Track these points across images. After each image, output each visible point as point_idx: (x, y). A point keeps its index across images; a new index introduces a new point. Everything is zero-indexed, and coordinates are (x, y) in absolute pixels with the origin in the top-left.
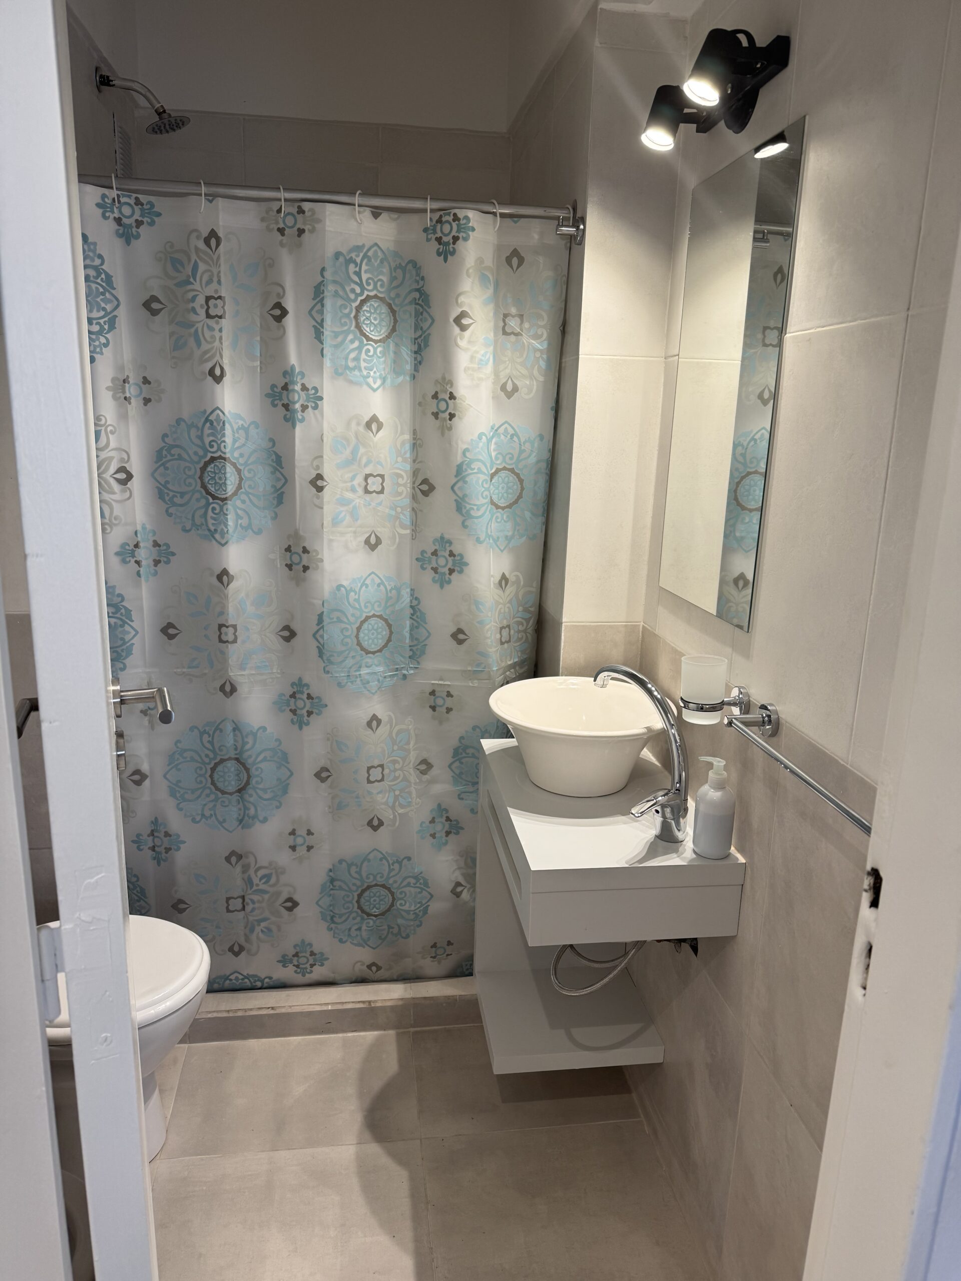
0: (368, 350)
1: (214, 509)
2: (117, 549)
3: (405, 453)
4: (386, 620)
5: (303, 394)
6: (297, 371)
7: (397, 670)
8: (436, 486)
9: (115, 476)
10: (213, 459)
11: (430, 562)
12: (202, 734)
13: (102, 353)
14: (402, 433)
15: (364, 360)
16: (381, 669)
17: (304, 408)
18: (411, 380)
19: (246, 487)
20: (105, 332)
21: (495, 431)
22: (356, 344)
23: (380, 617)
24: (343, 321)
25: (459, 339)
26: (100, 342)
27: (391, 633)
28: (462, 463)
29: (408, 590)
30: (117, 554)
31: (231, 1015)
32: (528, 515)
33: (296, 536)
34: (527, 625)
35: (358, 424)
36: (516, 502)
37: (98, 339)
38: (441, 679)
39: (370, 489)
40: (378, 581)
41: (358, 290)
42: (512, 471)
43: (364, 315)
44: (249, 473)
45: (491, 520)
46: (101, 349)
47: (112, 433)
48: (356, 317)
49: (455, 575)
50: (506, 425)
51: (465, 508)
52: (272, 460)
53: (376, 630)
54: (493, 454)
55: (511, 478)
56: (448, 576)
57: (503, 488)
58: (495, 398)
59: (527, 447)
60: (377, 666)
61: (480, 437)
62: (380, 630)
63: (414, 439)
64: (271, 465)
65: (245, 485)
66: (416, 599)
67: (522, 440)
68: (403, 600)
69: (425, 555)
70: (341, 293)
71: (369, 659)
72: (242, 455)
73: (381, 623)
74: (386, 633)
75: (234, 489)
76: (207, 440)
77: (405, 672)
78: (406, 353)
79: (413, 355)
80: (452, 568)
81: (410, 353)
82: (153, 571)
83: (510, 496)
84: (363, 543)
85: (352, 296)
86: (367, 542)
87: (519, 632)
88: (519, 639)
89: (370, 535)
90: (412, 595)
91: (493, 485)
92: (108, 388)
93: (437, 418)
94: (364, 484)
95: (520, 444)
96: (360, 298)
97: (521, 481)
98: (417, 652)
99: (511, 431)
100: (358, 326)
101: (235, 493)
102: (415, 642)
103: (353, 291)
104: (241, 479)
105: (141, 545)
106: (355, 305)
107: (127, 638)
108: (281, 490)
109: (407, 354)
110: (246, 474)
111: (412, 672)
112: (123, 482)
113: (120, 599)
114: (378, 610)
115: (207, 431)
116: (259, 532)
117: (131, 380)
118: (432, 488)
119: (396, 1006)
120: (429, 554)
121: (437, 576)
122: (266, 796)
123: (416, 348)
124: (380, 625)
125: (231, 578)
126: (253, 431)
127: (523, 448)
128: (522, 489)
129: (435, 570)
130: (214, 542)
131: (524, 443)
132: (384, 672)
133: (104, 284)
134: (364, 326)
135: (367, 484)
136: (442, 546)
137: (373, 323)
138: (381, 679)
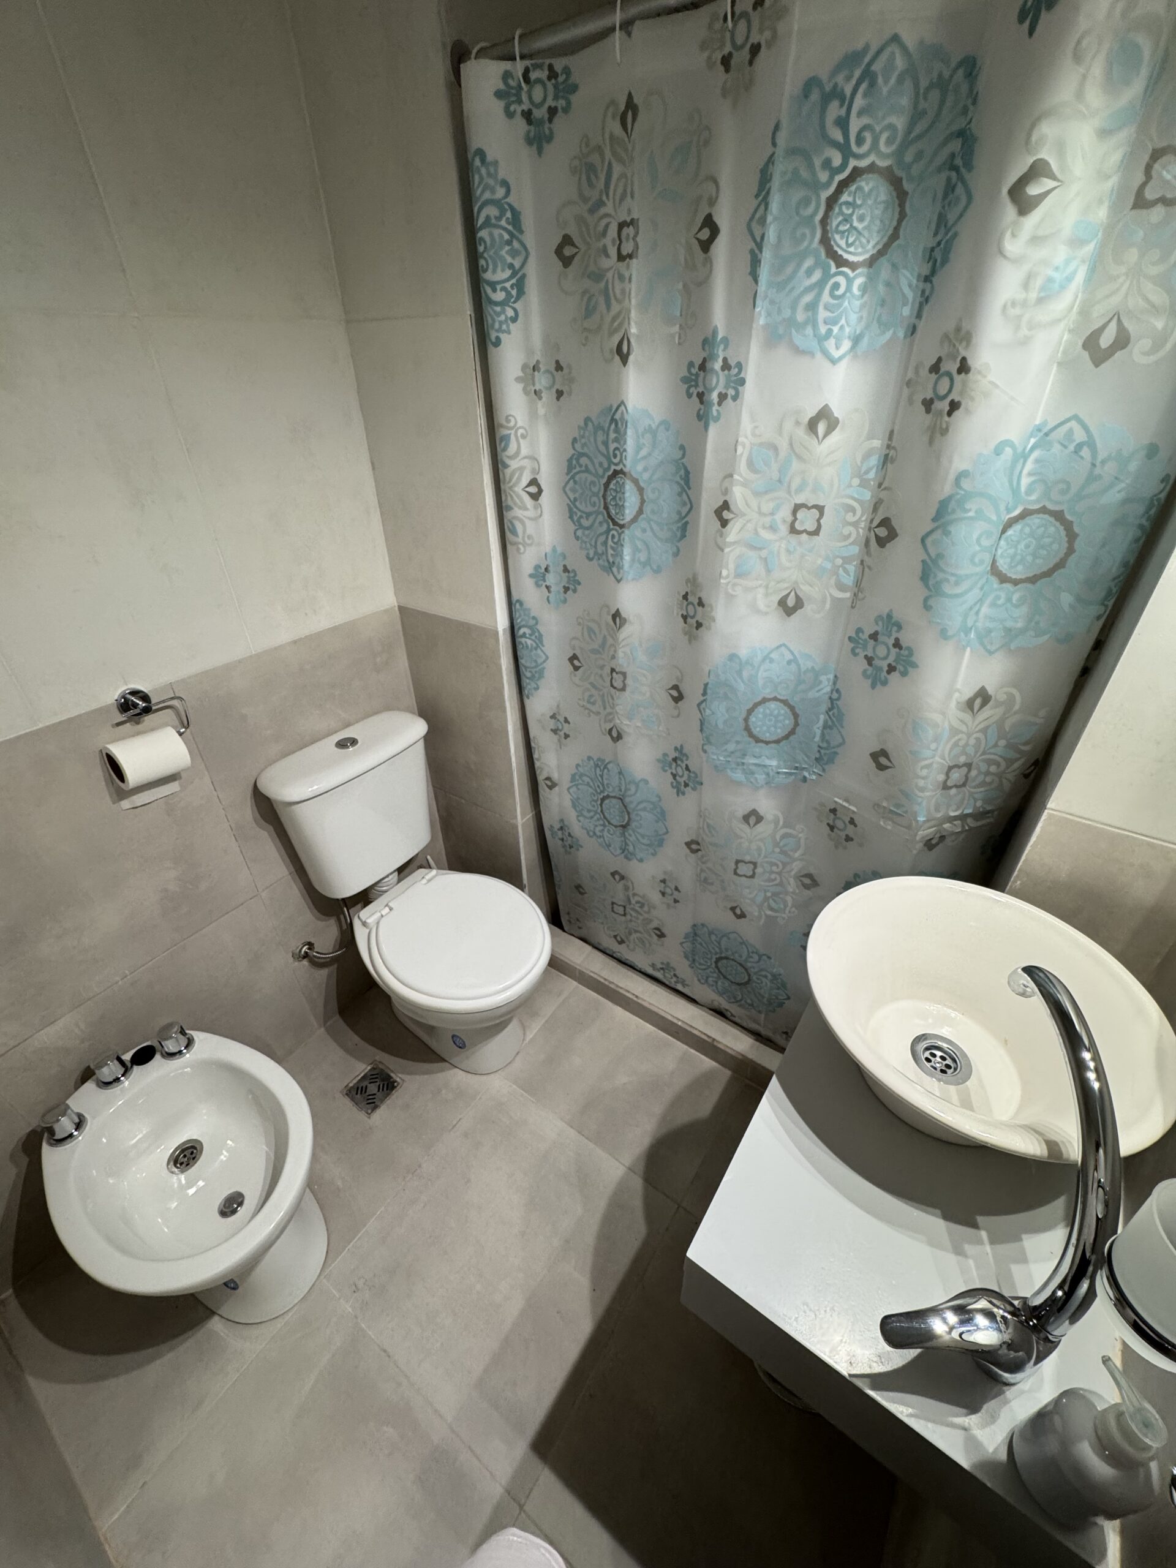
0: (836, 286)
1: (613, 536)
2: (531, 571)
3: (867, 472)
4: (792, 708)
5: (722, 376)
6: (720, 337)
7: (796, 768)
8: (898, 531)
9: (527, 489)
10: (616, 473)
11: (865, 647)
12: (597, 766)
13: (509, 332)
14: (870, 437)
15: (826, 308)
16: (774, 763)
17: (722, 397)
18: (905, 337)
19: (649, 512)
20: (512, 300)
21: (1044, 435)
22: (817, 275)
23: (785, 702)
24: (798, 234)
25: (1008, 234)
26: (506, 317)
27: (796, 724)
28: (950, 498)
29: (831, 677)
30: (531, 576)
31: (606, 983)
32: (1066, 599)
33: (693, 581)
34: (1008, 768)
35: (798, 423)
36: (1048, 573)
37: (503, 312)
38: (847, 801)
39: (798, 526)
40: (789, 657)
41: (837, 161)
42: (1058, 516)
43: (841, 213)
44: (654, 493)
45: (981, 601)
46: (508, 326)
47: (524, 437)
48: (824, 222)
49: (895, 675)
50: (1073, 424)
51: (935, 576)
52: (681, 476)
53: (776, 717)
54: (1025, 481)
55: (1052, 530)
56: (885, 673)
57: (1027, 546)
58: (1066, 364)
59: (1110, 469)
60: (768, 758)
61: (998, 451)
62: (781, 718)
63: (888, 447)
64: (678, 483)
65: (647, 509)
66: (838, 691)
67: (1102, 455)
68: (821, 686)
69: (861, 634)
70: (804, 174)
71: (758, 748)
72: (645, 469)
73: (784, 710)
74: (789, 722)
75: (634, 513)
76: (612, 446)
77: (806, 774)
78: (908, 282)
79: (921, 285)
80: (894, 664)
81: (915, 281)
82: (562, 598)
83: (1039, 561)
84: (776, 604)
85: (823, 176)
86: (782, 603)
87: (988, 773)
88: (983, 784)
89: (789, 593)
90: (835, 683)
91: (1006, 540)
92: (518, 379)
93: (928, 410)
94: (790, 519)
95: (1094, 465)
96: (839, 178)
97: (1072, 536)
98: (825, 757)
99: (1080, 436)
100: (825, 241)
101: (635, 520)
102: (825, 745)
103: (827, 164)
104: (643, 502)
105: (551, 569)
106: (825, 194)
107: (540, 661)
108: (686, 520)
109: (910, 286)
110: (649, 495)
111: (814, 777)
112: (535, 497)
113: (534, 622)
114: (783, 694)
115: (612, 435)
116: (657, 571)
117: (542, 368)
118: (892, 535)
119: (737, 1058)
120: (866, 636)
121: (870, 669)
122: (645, 841)
123: (926, 270)
124: (782, 712)
125: (624, 621)
126: (662, 435)
127: (1098, 471)
128: (1071, 550)
129: (869, 660)
130: (611, 575)
131: (1103, 462)
132: (778, 767)
133: (510, 228)
134: (837, 237)
135: (796, 519)
136: (887, 628)
137: (855, 229)
138: (771, 774)
